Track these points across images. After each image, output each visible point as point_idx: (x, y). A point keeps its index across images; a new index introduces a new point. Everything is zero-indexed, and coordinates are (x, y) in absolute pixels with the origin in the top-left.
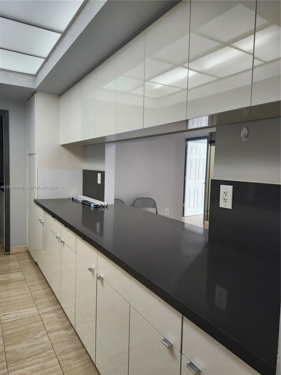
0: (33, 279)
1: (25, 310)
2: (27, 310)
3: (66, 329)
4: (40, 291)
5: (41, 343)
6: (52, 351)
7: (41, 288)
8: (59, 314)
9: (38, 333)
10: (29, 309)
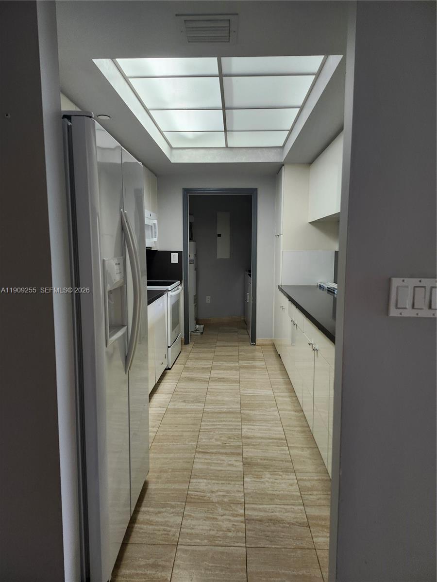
0: (274, 369)
1: (261, 390)
2: (264, 391)
3: (296, 411)
4: (279, 379)
5: (271, 415)
6: (280, 422)
7: (280, 377)
8: (293, 400)
9: (271, 408)
10: (265, 391)
